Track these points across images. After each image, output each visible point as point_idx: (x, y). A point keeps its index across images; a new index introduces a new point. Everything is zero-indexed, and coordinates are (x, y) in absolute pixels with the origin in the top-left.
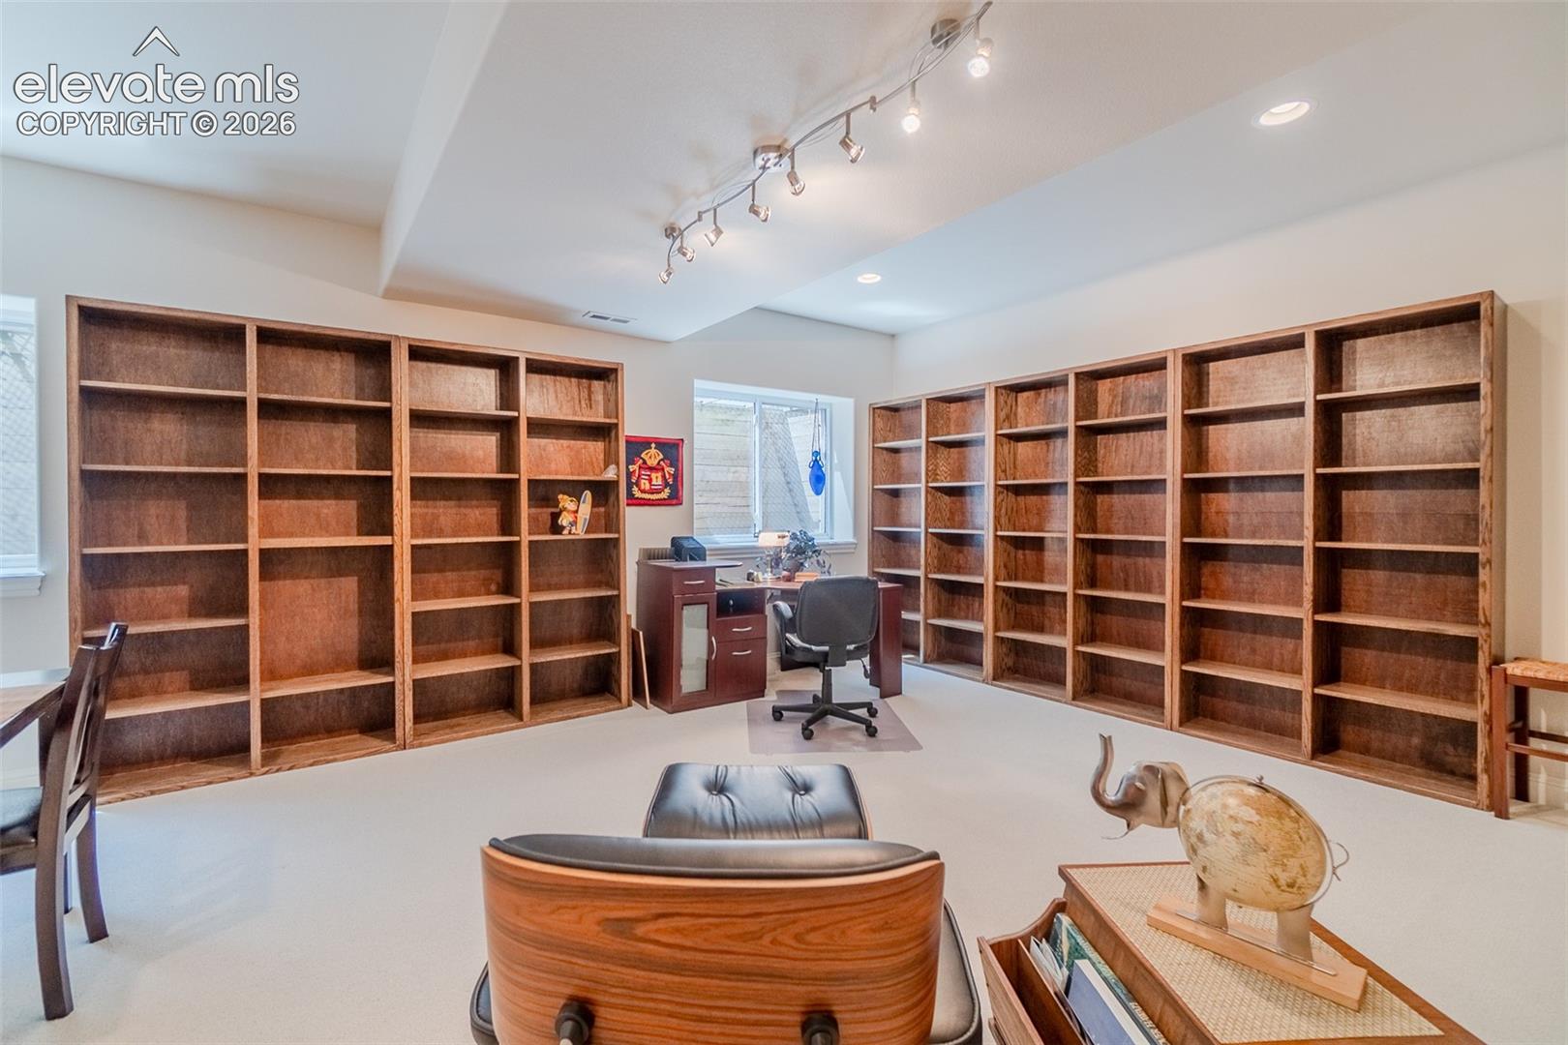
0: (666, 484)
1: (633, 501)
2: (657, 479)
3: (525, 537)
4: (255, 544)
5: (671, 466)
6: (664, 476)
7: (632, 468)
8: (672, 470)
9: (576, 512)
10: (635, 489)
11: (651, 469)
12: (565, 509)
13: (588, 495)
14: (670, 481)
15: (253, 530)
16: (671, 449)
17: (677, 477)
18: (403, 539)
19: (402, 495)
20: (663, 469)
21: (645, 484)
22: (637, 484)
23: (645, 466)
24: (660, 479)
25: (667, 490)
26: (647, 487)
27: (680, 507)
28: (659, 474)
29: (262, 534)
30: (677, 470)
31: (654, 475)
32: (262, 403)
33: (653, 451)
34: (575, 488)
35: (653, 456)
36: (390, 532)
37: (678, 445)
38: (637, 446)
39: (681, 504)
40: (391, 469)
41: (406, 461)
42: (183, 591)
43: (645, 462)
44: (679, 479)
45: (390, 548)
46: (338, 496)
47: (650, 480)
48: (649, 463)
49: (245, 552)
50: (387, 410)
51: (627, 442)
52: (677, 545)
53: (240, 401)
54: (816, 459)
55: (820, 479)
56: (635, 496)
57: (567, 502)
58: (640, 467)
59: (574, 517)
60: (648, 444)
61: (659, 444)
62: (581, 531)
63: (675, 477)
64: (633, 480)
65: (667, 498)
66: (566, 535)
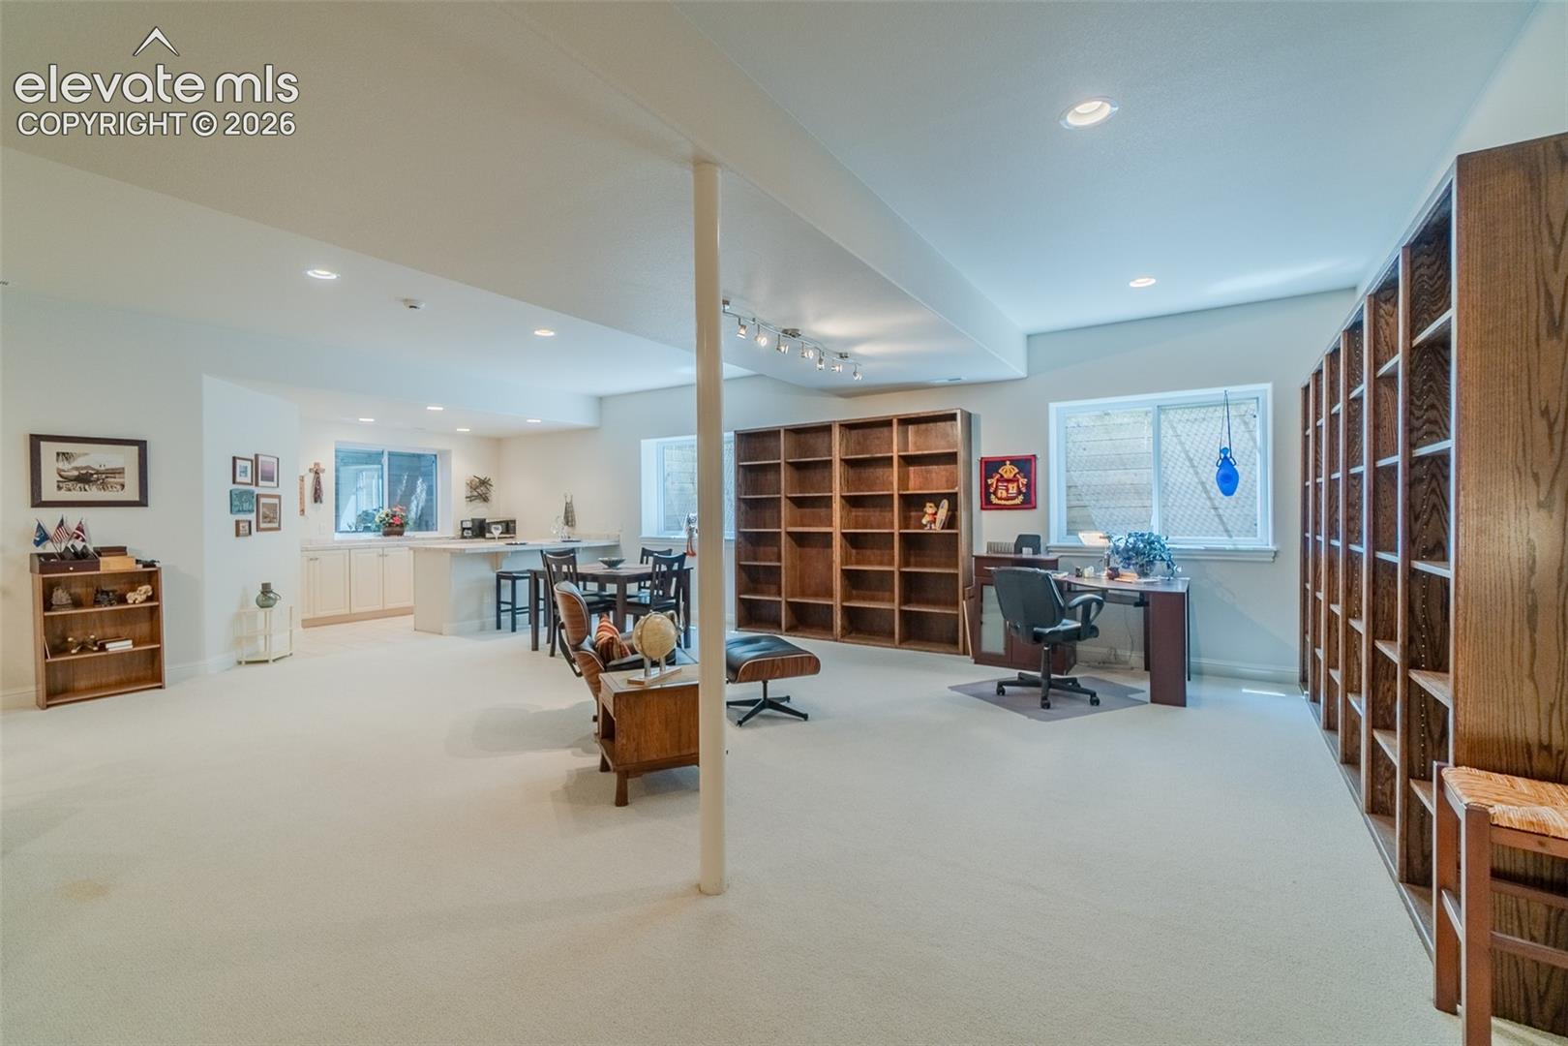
0: (1020, 492)
1: (987, 504)
2: (1013, 489)
3: (896, 530)
4: (784, 529)
5: (1025, 477)
6: (1018, 486)
7: (989, 481)
8: (1025, 481)
9: (936, 514)
10: (993, 497)
11: (1009, 481)
12: (926, 513)
14: (1024, 490)
15: (784, 523)
16: (1026, 465)
17: (1031, 487)
18: (837, 529)
19: (836, 506)
20: (1018, 481)
21: (1002, 493)
22: (995, 493)
23: (1002, 479)
24: (1015, 488)
25: (1021, 497)
26: (1004, 494)
27: (1035, 510)
28: (1015, 485)
29: (787, 525)
30: (1029, 481)
31: (1010, 486)
32: (787, 465)
33: (1008, 466)
34: (936, 499)
35: (1008, 471)
36: (832, 525)
37: (1030, 460)
38: (990, 466)
39: (1035, 507)
40: (832, 490)
41: (838, 489)
43: (1002, 476)
44: (1033, 487)
45: (831, 534)
46: (816, 507)
47: (1007, 490)
48: (1005, 476)
49: (780, 533)
50: (831, 461)
51: (986, 462)
52: (1023, 541)
53: (779, 464)
54: (1226, 457)
55: (1228, 479)
56: (990, 503)
57: (929, 509)
58: (998, 481)
59: (933, 519)
60: (1001, 462)
61: (1015, 461)
62: (937, 528)
63: (1028, 486)
64: (992, 490)
65: (1022, 503)
66: (926, 530)
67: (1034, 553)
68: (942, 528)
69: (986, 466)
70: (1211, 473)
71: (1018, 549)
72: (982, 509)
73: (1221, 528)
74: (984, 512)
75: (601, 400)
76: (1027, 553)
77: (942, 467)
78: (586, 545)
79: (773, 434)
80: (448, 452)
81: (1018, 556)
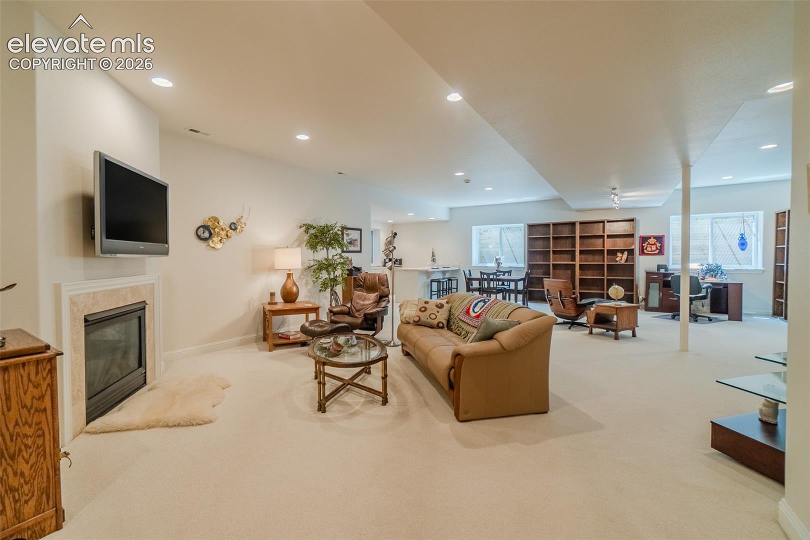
0: (657, 249)
1: (642, 252)
2: (654, 248)
3: (606, 263)
4: (551, 263)
5: (659, 243)
6: (656, 247)
7: (644, 245)
8: (660, 245)
9: (622, 257)
11: (652, 245)
12: (618, 257)
13: (626, 253)
14: (659, 248)
15: (551, 260)
16: (660, 239)
18: (577, 263)
19: (577, 254)
20: (656, 245)
21: (649, 249)
22: (646, 249)
23: (649, 244)
25: (658, 251)
26: (650, 250)
27: (663, 256)
28: (655, 246)
29: (553, 261)
30: (662, 245)
31: (653, 246)
32: (553, 238)
33: (652, 239)
34: (622, 251)
35: (652, 241)
36: (575, 261)
37: (663, 237)
38: (644, 239)
39: (663, 254)
40: (575, 248)
41: (578, 246)
42: (542, 271)
43: (649, 243)
44: (663, 247)
45: (575, 264)
46: (568, 254)
47: (651, 248)
48: (651, 243)
49: (549, 264)
50: (575, 236)
51: (642, 238)
52: (659, 267)
53: (550, 237)
54: (742, 237)
55: (743, 244)
56: (644, 253)
57: (619, 255)
58: (647, 244)
59: (622, 259)
60: (650, 238)
61: (655, 237)
62: (623, 262)
63: (661, 247)
64: (645, 248)
65: (658, 253)
66: (618, 263)
67: (665, 271)
68: (625, 262)
69: (642, 240)
70: (736, 242)
71: (658, 270)
72: (640, 255)
73: (737, 262)
74: (640, 256)
75: (451, 209)
76: (662, 271)
77: (622, 239)
78: (452, 269)
79: (548, 225)
80: (379, 230)
81: (658, 272)
